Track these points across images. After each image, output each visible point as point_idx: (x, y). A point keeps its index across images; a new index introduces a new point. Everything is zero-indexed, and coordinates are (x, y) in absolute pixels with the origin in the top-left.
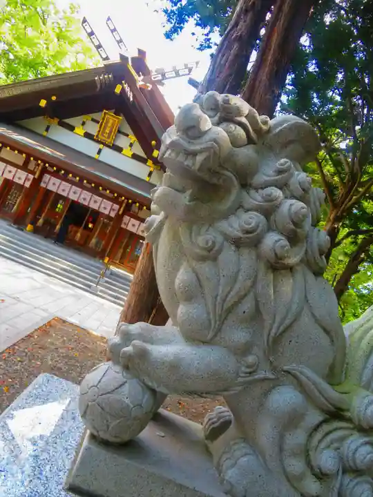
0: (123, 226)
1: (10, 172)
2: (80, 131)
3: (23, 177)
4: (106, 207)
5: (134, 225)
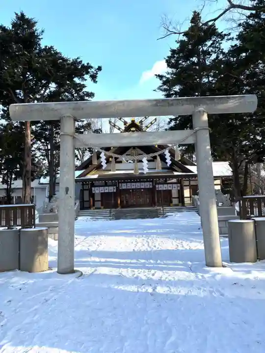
0: (157, 189)
4: (147, 185)
5: (161, 187)
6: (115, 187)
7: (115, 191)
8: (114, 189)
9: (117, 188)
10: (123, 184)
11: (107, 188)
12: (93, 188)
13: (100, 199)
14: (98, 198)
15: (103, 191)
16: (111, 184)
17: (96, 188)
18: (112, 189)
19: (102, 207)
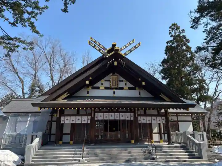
0: (139, 122)
1: (79, 119)
2: (102, 87)
3: (86, 119)
4: (128, 116)
5: (144, 119)
6: (89, 117)
7: (89, 122)
8: (88, 119)
9: (93, 119)
10: (100, 114)
11: (80, 117)
12: (62, 118)
13: (69, 132)
14: (67, 130)
15: (74, 122)
16: (85, 113)
17: (66, 118)
18: (85, 120)
19: (71, 142)
